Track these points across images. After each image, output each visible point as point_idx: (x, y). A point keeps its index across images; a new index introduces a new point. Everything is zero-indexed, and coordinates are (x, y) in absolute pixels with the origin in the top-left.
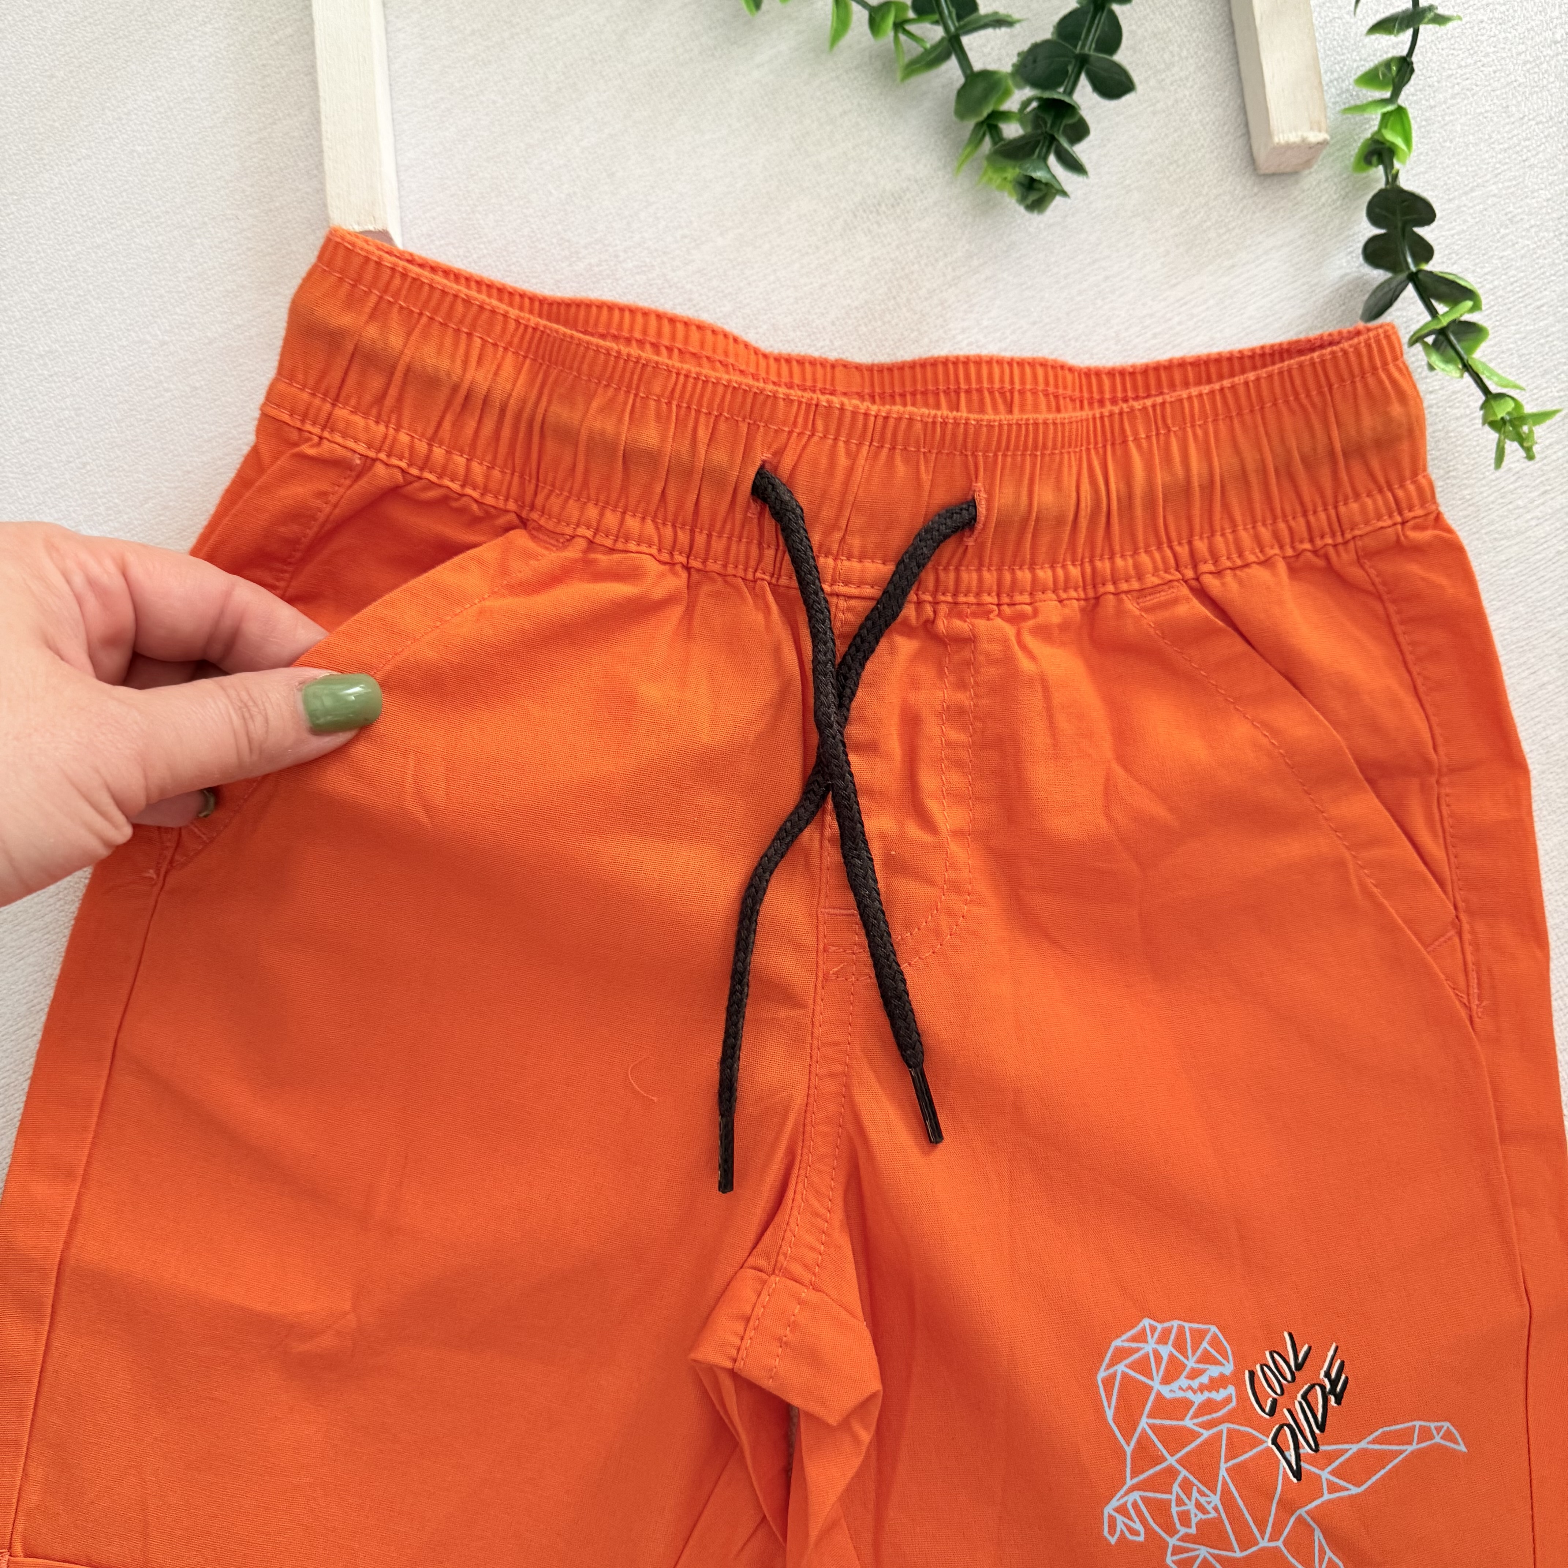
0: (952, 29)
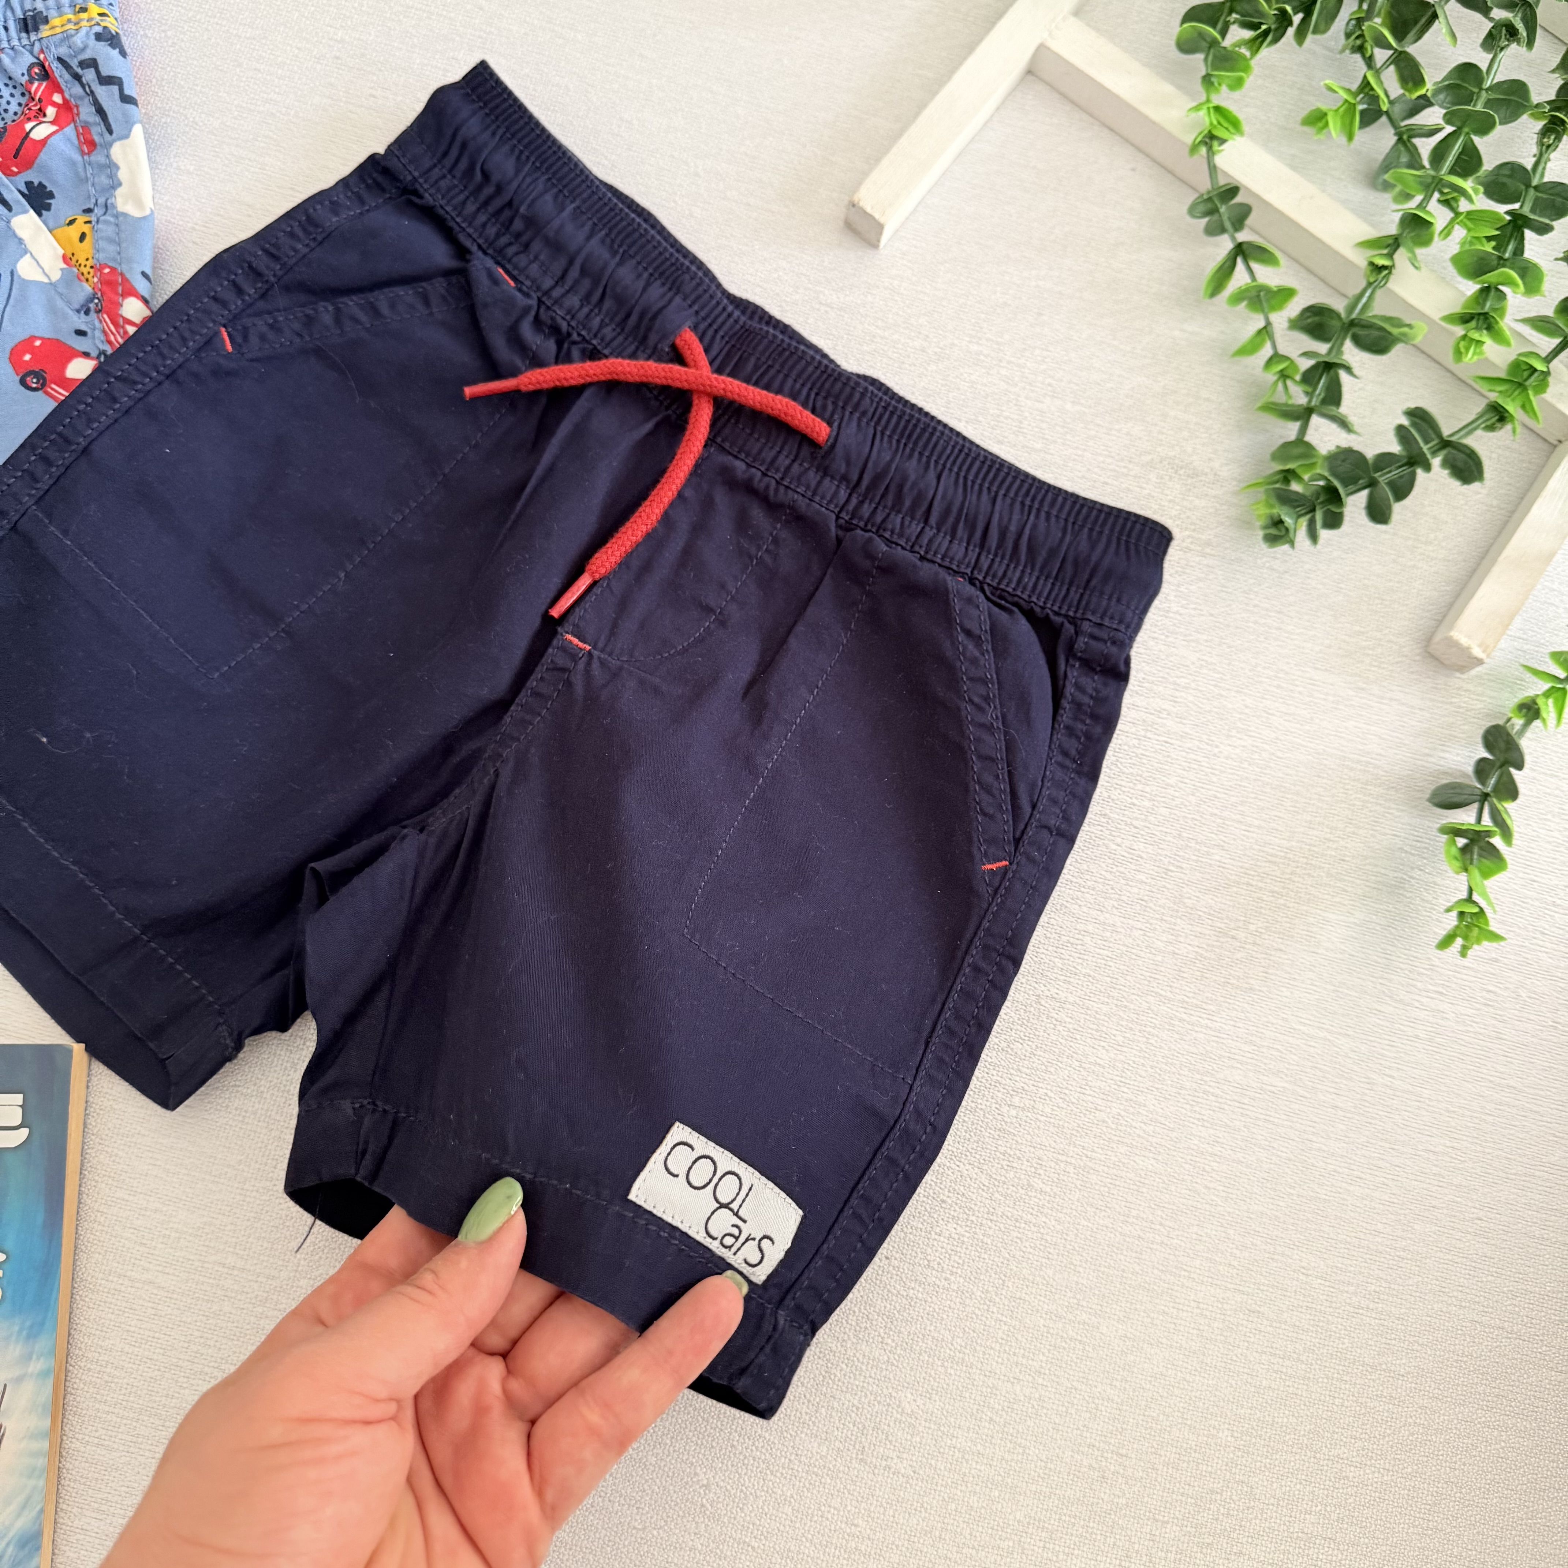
0: (1313, 404)
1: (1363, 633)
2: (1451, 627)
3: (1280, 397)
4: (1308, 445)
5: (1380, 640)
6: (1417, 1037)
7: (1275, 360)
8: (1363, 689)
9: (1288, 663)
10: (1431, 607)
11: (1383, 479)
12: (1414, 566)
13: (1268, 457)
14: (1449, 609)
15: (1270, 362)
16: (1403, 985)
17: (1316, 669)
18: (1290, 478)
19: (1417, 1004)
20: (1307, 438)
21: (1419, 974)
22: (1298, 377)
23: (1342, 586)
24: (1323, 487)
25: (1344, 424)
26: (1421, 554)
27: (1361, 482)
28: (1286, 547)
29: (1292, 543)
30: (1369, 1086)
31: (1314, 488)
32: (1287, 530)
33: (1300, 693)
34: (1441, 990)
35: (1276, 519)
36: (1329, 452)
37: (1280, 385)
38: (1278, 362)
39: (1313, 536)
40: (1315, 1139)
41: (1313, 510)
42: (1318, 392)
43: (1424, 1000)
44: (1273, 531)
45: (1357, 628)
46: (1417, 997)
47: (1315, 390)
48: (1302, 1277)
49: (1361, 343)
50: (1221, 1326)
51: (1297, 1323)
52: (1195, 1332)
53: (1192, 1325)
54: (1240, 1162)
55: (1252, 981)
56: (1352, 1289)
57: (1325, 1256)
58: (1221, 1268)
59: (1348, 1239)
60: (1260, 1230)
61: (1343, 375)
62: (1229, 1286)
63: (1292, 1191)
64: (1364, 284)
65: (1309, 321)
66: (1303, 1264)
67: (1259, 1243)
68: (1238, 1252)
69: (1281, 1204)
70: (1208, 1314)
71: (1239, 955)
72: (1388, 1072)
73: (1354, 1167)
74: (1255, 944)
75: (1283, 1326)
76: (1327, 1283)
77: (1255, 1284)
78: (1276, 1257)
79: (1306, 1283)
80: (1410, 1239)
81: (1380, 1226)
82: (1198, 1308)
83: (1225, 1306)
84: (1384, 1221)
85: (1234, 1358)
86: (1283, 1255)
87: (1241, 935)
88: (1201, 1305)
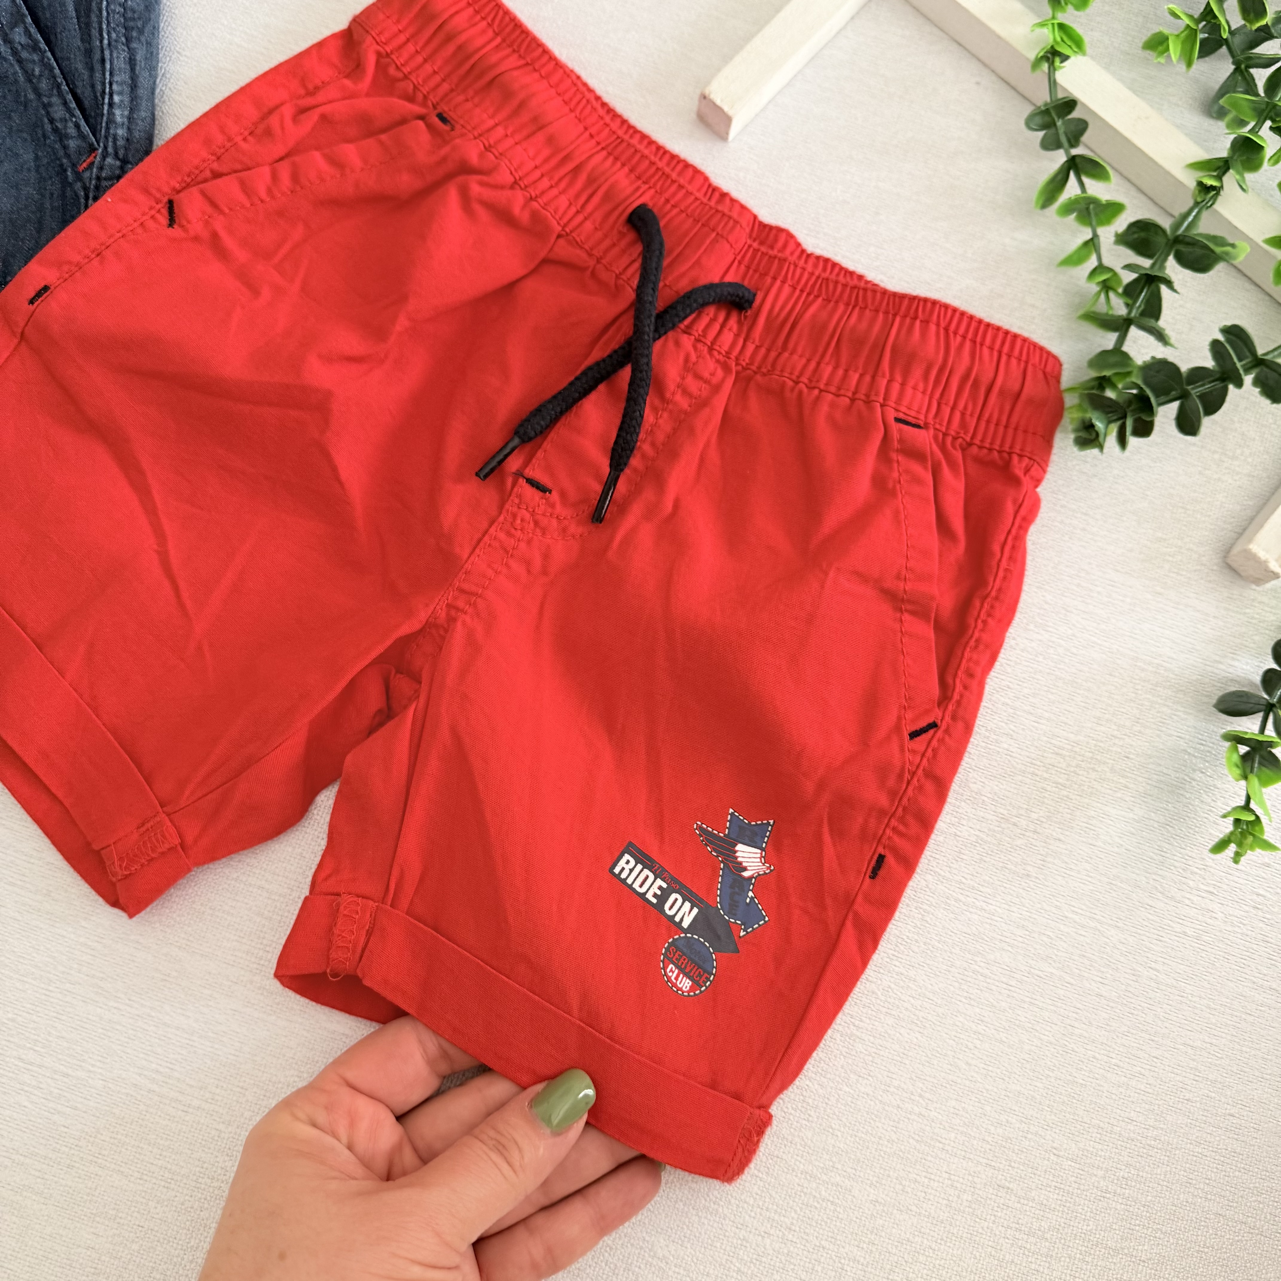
1: (1165, 540)
2: (1250, 541)
3: (1101, 307)
4: (1126, 356)
5: (1181, 547)
6: (1185, 933)
7: (1098, 271)
8: (1160, 594)
9: (1090, 564)
10: (1232, 520)
11: (1195, 391)
12: (1219, 479)
13: (1086, 364)
14: (1250, 523)
15: (1094, 273)
16: (1175, 883)
17: (1117, 571)
18: (1105, 385)
19: (1187, 902)
20: (1125, 348)
21: (1192, 873)
22: (1120, 290)
23: (1149, 493)
24: (1135, 395)
25: (1161, 337)
26: (1226, 468)
27: (1174, 393)
28: (1095, 451)
29: (1101, 447)
30: (1134, 978)
31: (1127, 395)
32: (1097, 435)
33: (1099, 593)
34: (1212, 890)
35: (1087, 424)
36: (1144, 362)
37: (1103, 296)
38: (1102, 273)
39: (1122, 441)
40: (1076, 1025)
41: (1124, 417)
42: (1138, 304)
43: (1195, 899)
44: (1083, 434)
45: (1159, 535)
46: (1188, 896)
47: (1135, 302)
48: (1052, 1157)
49: (1183, 261)
50: (970, 1198)
51: (1045, 1202)
52: (945, 1202)
53: (942, 1195)
54: (1001, 1042)
55: (1029, 868)
56: (1100, 1173)
57: (1077, 1139)
58: (975, 1142)
59: (1102, 1125)
60: (1017, 1109)
61: (1164, 289)
62: (981, 1160)
63: (1051, 1074)
64: (1191, 203)
65: (1136, 236)
66: (1055, 1145)
67: (1014, 1121)
68: (992, 1129)
69: (1038, 1084)
70: (958, 1185)
71: (1019, 842)
72: (1153, 965)
73: (1114, 1056)
74: (1035, 832)
75: (1031, 1204)
76: (1078, 1166)
77: (1006, 1160)
78: (1029, 1136)
79: (1057, 1164)
80: (1162, 1129)
81: (1133, 1115)
82: (949, 1179)
83: (976, 1179)
84: (1138, 1109)
85: (980, 1231)
86: (1036, 1134)
87: (1023, 823)
88: (952, 1177)
